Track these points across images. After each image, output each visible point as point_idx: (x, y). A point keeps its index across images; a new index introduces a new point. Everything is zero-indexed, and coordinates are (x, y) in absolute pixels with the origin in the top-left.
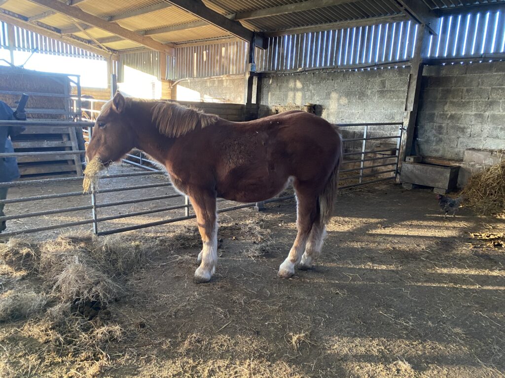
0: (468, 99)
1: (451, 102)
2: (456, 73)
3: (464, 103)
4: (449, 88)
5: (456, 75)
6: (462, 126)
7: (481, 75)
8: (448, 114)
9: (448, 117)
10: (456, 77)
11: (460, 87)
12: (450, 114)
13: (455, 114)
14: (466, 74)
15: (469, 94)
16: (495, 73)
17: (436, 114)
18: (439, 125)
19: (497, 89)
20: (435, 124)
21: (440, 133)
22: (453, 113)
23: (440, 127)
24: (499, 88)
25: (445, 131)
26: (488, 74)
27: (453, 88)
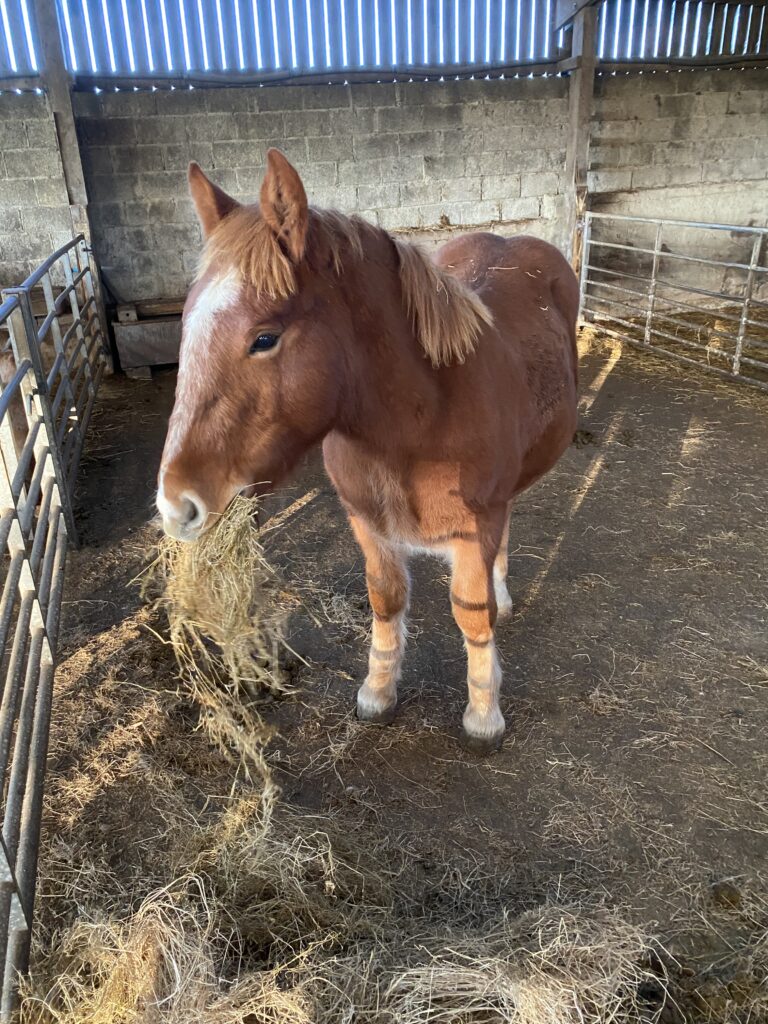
0: (176, 169)
1: (145, 178)
2: (135, 112)
3: (170, 178)
4: (132, 146)
5: (136, 117)
6: (180, 227)
7: (187, 116)
8: (146, 205)
9: (148, 210)
10: (139, 121)
11: (152, 142)
12: (150, 205)
13: (161, 203)
14: (156, 113)
15: (177, 158)
16: (210, 114)
17: (122, 205)
18: (136, 229)
19: (224, 147)
20: (126, 230)
21: (143, 248)
22: (157, 200)
23: (139, 235)
24: (228, 145)
25: (151, 242)
26: (199, 115)
27: (139, 145)
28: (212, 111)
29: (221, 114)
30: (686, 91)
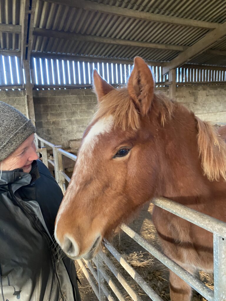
0: (60, 111)
1: (51, 114)
2: (49, 95)
3: (59, 114)
4: (47, 105)
5: (49, 97)
6: (61, 128)
7: (64, 96)
8: (51, 122)
10: (50, 98)
11: (53, 103)
12: (52, 121)
14: (55, 96)
15: (61, 108)
17: (43, 122)
18: (47, 129)
20: (44, 129)
21: (49, 134)
22: (54, 120)
24: (76, 104)
25: (52, 132)
26: (68, 96)
27: (50, 105)
28: (71, 95)
29: (74, 96)
30: (196, 90)
